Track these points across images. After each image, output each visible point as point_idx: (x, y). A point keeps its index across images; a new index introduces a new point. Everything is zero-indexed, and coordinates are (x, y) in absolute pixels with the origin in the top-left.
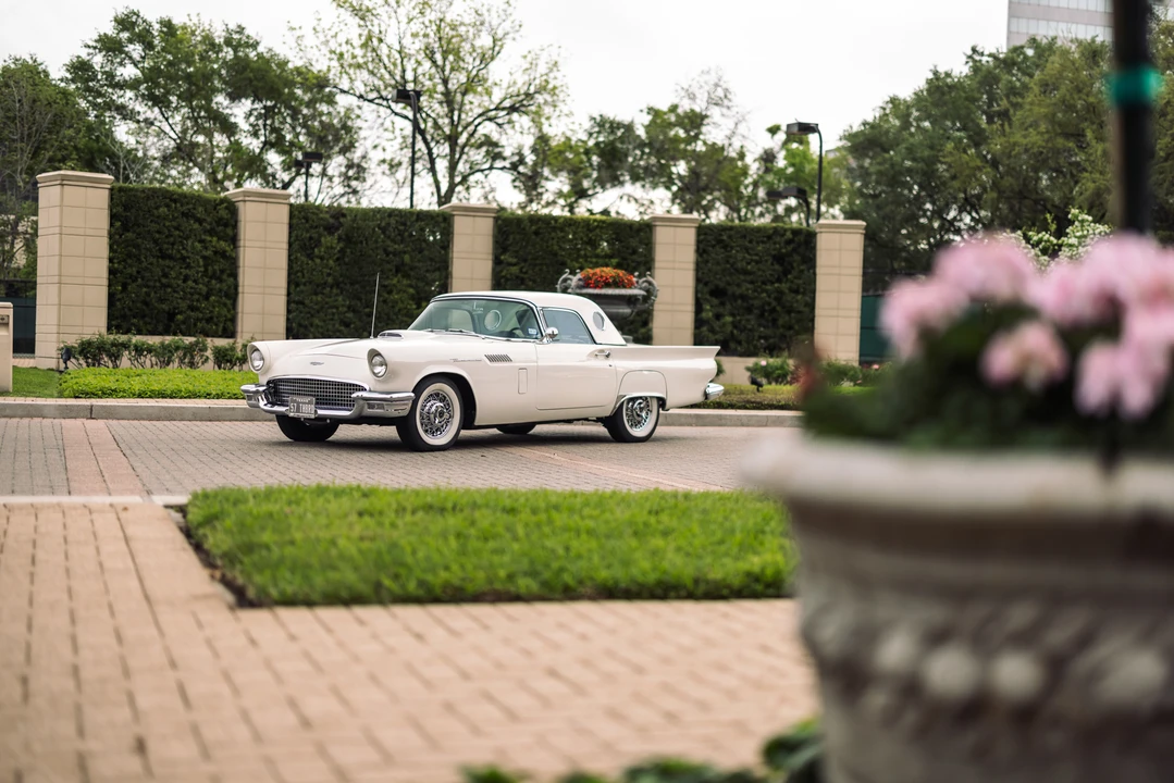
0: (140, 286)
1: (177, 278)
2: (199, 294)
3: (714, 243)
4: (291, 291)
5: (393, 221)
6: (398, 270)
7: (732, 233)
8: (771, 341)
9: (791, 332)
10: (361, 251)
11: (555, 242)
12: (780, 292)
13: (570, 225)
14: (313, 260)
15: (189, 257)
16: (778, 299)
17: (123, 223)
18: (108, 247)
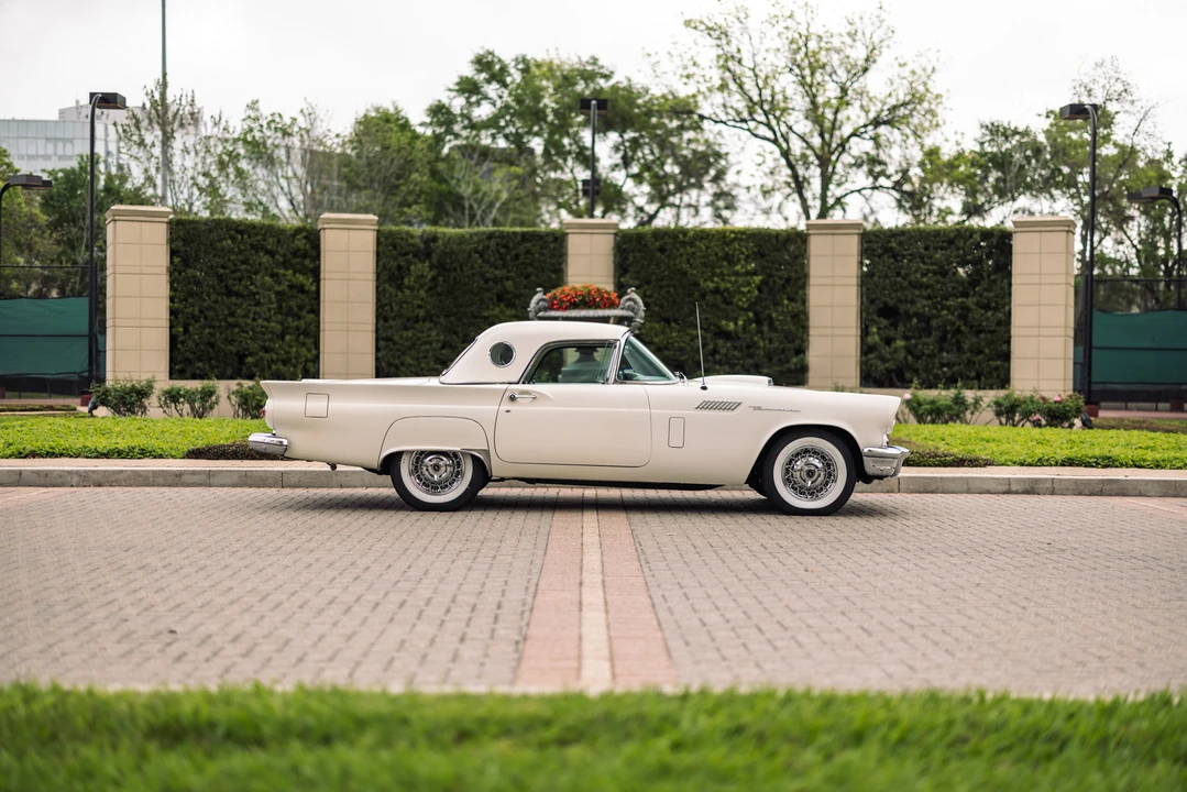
0: (203, 327)
1: (246, 316)
2: (273, 333)
3: (880, 251)
4: (380, 327)
5: (492, 243)
6: (500, 299)
7: (903, 238)
8: (956, 368)
9: (981, 357)
10: (455, 279)
11: (684, 259)
12: (968, 309)
13: (702, 238)
14: (403, 292)
15: (258, 293)
16: (963, 317)
17: (182, 258)
18: (168, 286)
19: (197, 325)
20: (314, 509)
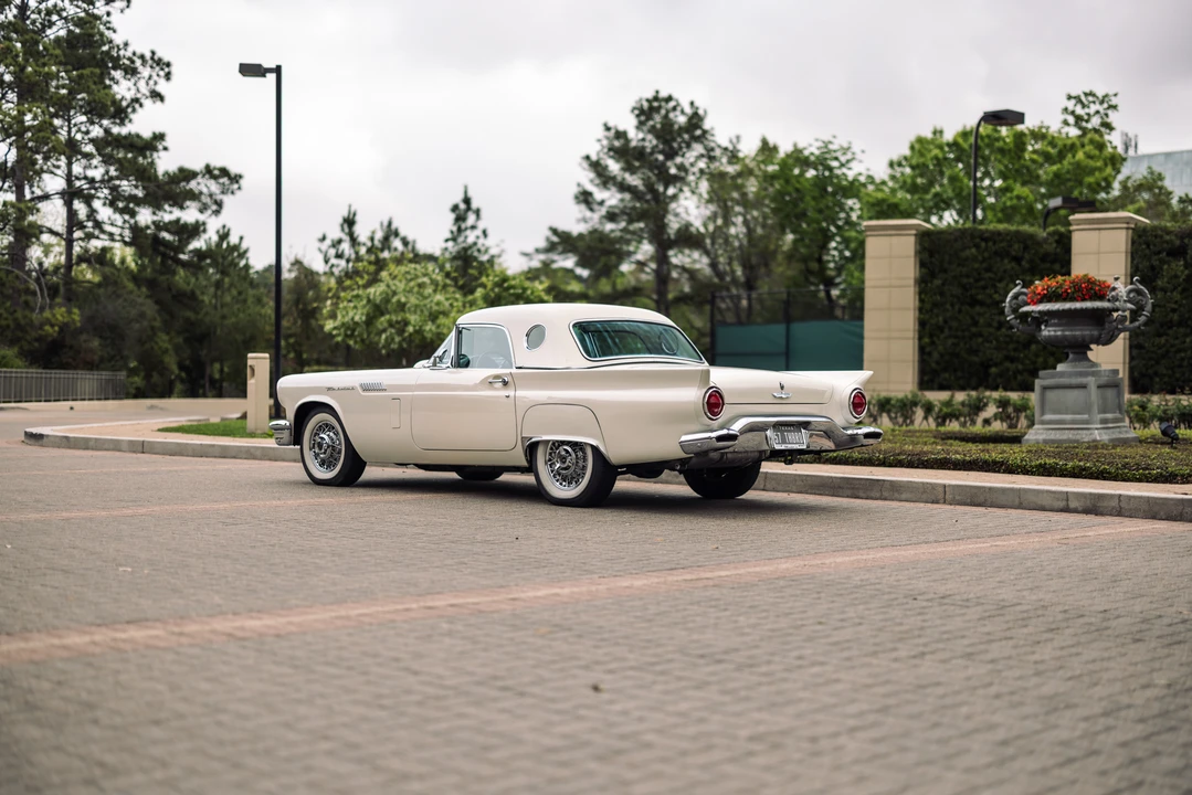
18: (917, 297)
19: (942, 336)
20: (805, 507)
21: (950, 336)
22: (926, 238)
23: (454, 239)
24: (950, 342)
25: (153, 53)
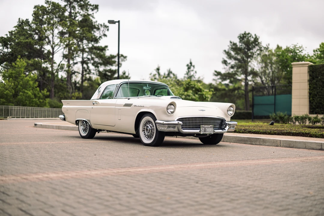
17: (312, 77)
18: (308, 86)
19: (316, 98)
21: (319, 98)
22: (311, 68)
23: (187, 74)
24: (319, 99)
25: (104, 24)
